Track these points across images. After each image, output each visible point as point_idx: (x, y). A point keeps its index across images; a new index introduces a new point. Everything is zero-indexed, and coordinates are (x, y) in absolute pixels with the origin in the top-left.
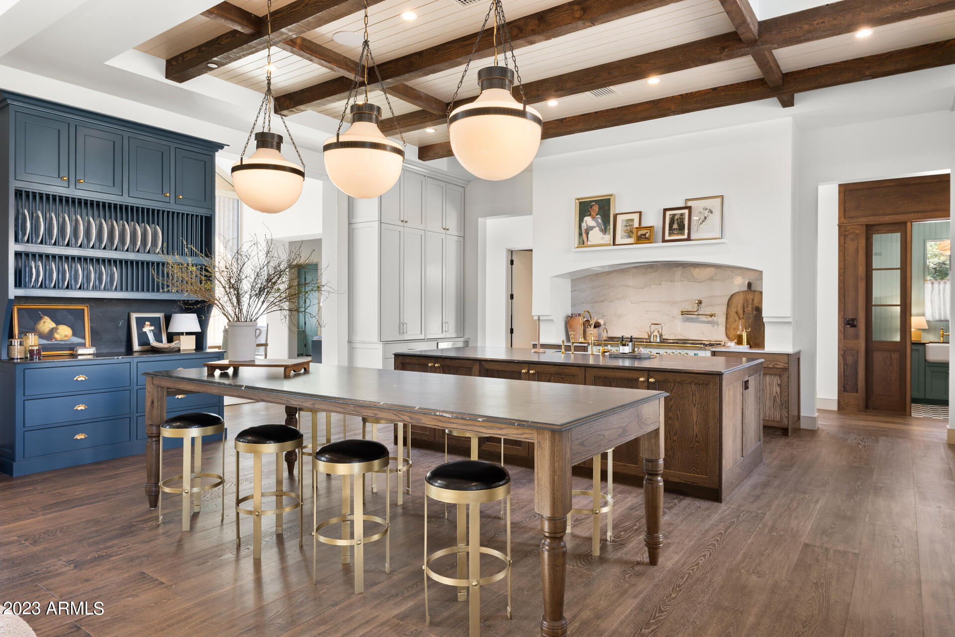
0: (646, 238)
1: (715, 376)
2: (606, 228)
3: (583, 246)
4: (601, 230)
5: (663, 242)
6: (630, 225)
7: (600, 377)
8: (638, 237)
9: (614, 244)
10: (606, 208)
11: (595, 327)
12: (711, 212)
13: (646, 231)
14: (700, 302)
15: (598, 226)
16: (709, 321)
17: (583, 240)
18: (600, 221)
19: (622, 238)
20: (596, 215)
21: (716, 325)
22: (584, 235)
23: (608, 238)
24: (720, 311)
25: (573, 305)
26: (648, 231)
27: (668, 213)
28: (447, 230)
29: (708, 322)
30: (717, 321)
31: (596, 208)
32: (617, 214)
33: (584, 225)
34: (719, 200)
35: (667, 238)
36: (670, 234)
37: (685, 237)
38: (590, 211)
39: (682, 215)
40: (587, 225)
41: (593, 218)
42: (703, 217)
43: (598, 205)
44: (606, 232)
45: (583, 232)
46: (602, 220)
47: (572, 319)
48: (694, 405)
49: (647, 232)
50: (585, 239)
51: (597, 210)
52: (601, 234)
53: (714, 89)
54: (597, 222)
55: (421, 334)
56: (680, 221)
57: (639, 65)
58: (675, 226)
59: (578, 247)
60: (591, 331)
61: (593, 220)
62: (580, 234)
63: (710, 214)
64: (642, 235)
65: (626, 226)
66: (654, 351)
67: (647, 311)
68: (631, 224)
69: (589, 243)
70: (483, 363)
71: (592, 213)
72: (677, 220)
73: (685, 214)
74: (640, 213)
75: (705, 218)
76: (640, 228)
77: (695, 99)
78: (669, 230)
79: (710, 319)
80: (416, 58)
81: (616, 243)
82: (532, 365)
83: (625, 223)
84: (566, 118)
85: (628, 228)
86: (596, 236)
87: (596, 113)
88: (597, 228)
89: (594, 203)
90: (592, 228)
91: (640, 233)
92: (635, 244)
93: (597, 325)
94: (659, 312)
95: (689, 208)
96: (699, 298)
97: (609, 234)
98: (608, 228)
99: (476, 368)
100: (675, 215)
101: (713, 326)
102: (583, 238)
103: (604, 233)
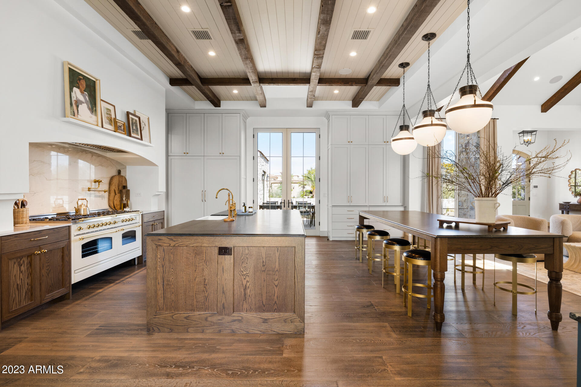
0: (122, 130)
2: (93, 109)
3: (74, 117)
4: (89, 109)
5: (130, 137)
9: (103, 127)
10: (92, 89)
12: (145, 125)
13: (121, 124)
14: (101, 182)
15: (85, 103)
16: (100, 196)
17: (74, 112)
18: (87, 98)
20: (84, 91)
22: (74, 107)
23: (95, 119)
27: (130, 116)
30: (104, 196)
31: (84, 84)
32: (101, 100)
33: (74, 96)
34: (147, 119)
35: (132, 134)
37: (139, 137)
40: (77, 98)
41: (82, 92)
43: (86, 82)
45: (73, 103)
46: (89, 99)
49: (122, 126)
51: (85, 86)
52: (89, 113)
54: (85, 98)
56: (136, 125)
58: (134, 127)
59: (70, 117)
61: (82, 95)
62: (71, 104)
64: (119, 127)
71: (80, 86)
72: (135, 123)
73: (137, 120)
74: (114, 107)
75: (143, 128)
76: (118, 120)
78: (132, 130)
86: (84, 112)
88: (85, 105)
89: (83, 78)
90: (82, 103)
91: (118, 124)
92: (116, 132)
95: (139, 118)
100: (133, 119)
101: (102, 199)
102: (73, 109)
103: (91, 112)
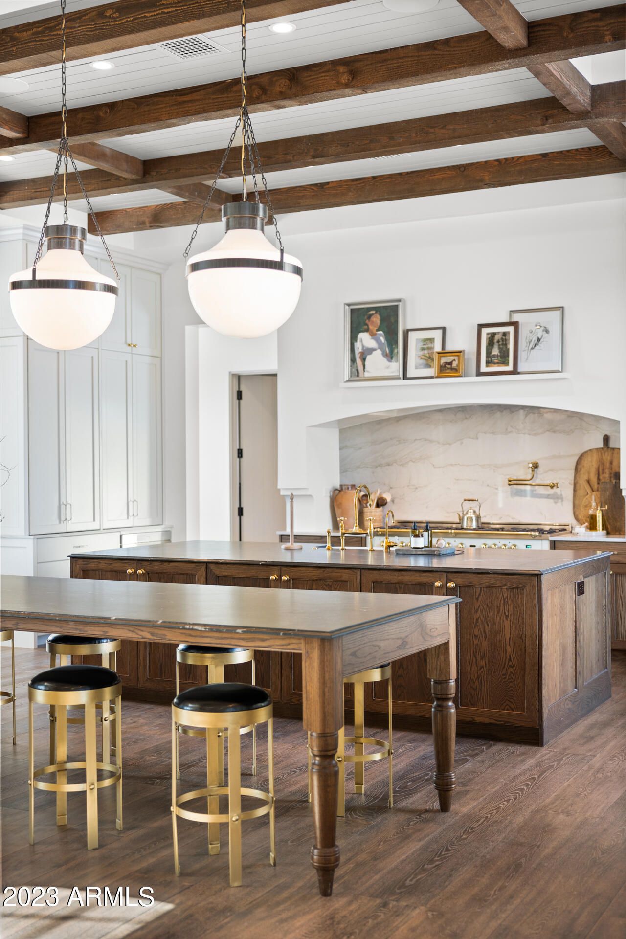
0: (452, 369)
1: (533, 577)
2: (392, 351)
3: (358, 378)
4: (385, 355)
5: (477, 376)
6: (429, 348)
7: (381, 583)
8: (441, 366)
9: (405, 377)
10: (393, 320)
11: (378, 506)
12: (547, 331)
13: (451, 358)
14: (536, 466)
15: (379, 348)
16: (549, 495)
17: (357, 370)
18: (382, 339)
19: (416, 368)
20: (377, 330)
21: (560, 501)
22: (359, 362)
23: (395, 367)
24: (565, 479)
25: (344, 470)
26: (456, 358)
27: (485, 331)
28: (134, 346)
29: (548, 497)
30: (561, 495)
31: (376, 319)
32: (408, 330)
33: (358, 346)
34: (558, 313)
35: (484, 369)
36: (488, 363)
37: (510, 368)
38: (367, 325)
39: (505, 334)
40: (363, 346)
41: (373, 335)
42: (535, 339)
43: (380, 315)
44: (392, 358)
45: (357, 356)
46: (386, 339)
47: (342, 493)
48: (507, 617)
49: (454, 360)
50: (360, 368)
51: (378, 322)
52: (384, 360)
53: (545, 155)
54: (378, 341)
55: (94, 520)
56: (502, 344)
57: (432, 130)
58: (495, 351)
59: (349, 381)
60: (372, 513)
61: (372, 339)
62: (353, 360)
63: (545, 335)
64: (446, 363)
65: (423, 349)
66: (467, 542)
67: (458, 480)
68: (430, 345)
69: (367, 375)
70: (212, 567)
71: (371, 327)
72: (498, 342)
73: (509, 332)
74: (444, 329)
75: (539, 340)
76: (443, 353)
77: (518, 168)
78: (487, 357)
79: (551, 491)
80: (106, 112)
81: (408, 376)
82: (284, 569)
83: (420, 345)
84: (328, 183)
85: (426, 352)
86: (377, 363)
87: (374, 178)
88: (379, 352)
89: (373, 312)
90: (371, 351)
91: (444, 360)
92: (438, 377)
93: (381, 503)
94: (475, 481)
95: (515, 324)
96: (535, 459)
97: (397, 361)
98: (396, 351)
99: (202, 573)
100: (494, 334)
101: (556, 503)
102: (357, 367)
103: (390, 359)
